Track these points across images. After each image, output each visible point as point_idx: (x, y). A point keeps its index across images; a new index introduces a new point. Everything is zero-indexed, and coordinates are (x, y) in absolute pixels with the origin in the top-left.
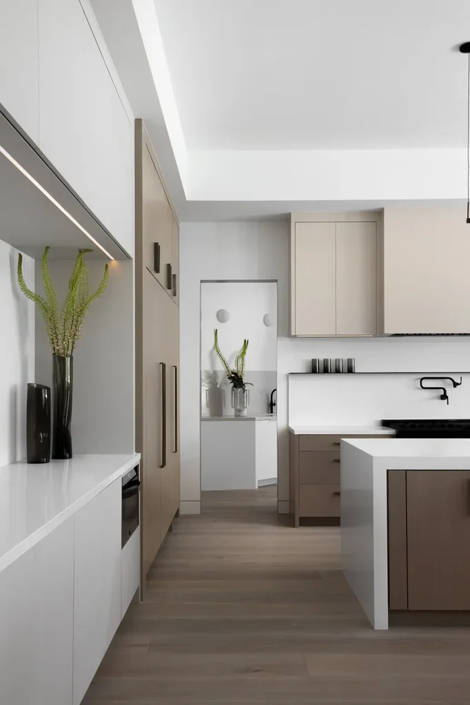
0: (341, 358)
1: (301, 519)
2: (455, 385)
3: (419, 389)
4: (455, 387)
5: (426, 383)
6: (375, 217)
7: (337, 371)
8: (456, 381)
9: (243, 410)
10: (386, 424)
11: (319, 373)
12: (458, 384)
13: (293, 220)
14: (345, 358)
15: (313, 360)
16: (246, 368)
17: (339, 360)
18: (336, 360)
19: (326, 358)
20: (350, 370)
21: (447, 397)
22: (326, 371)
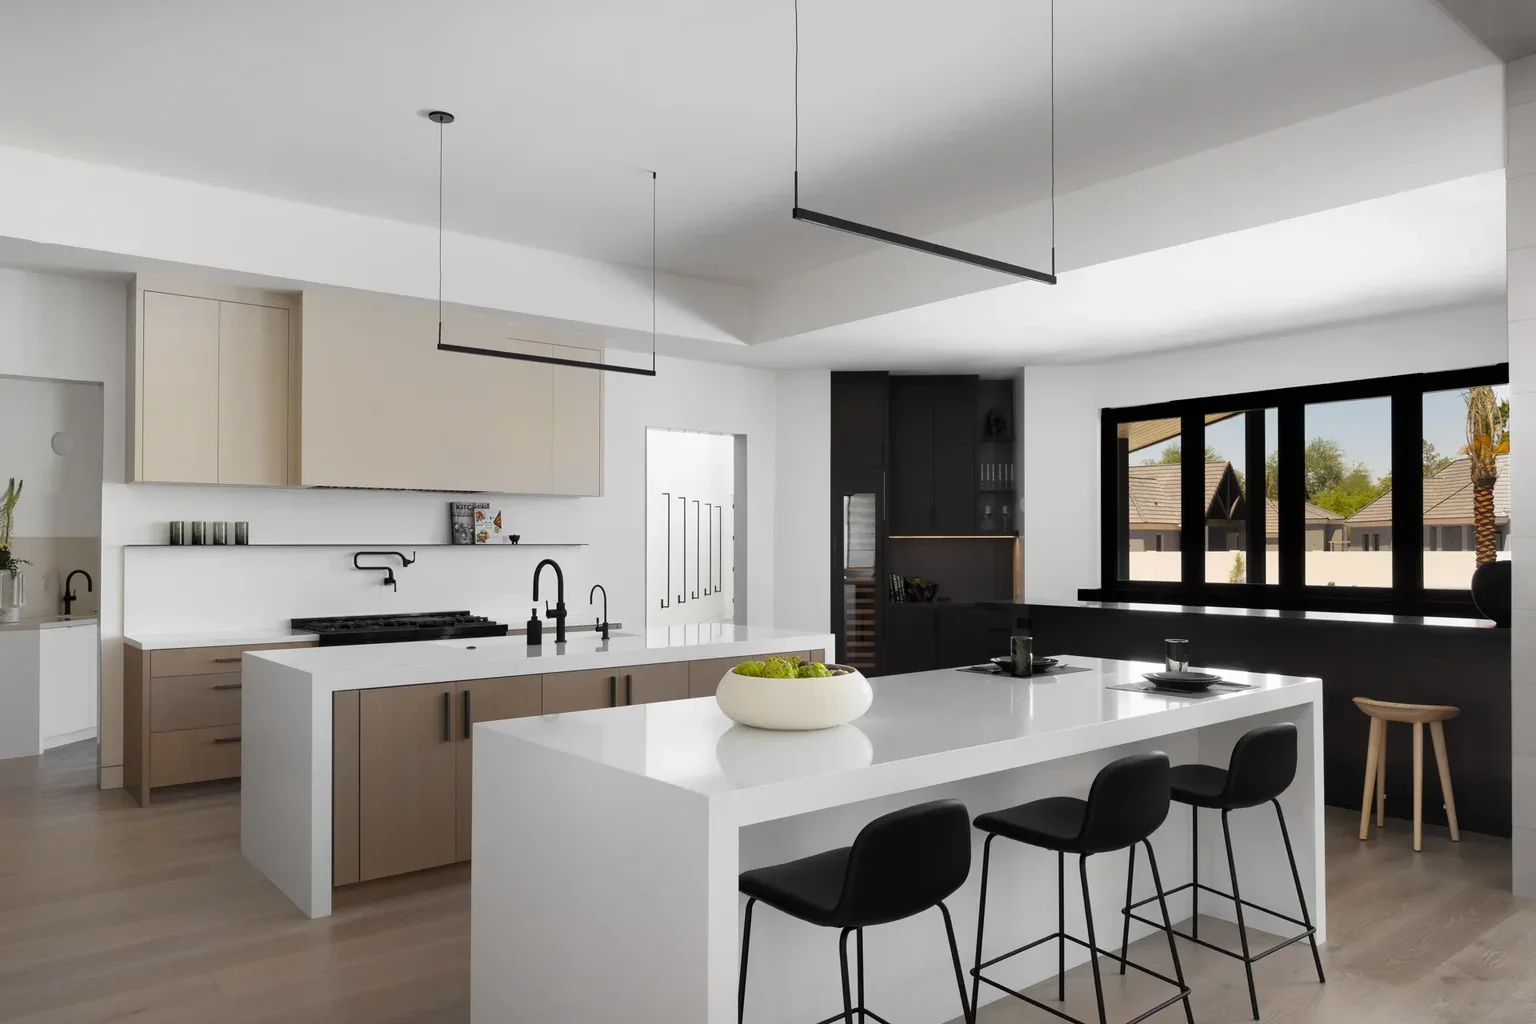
0: (224, 521)
1: (154, 791)
2: (406, 563)
3: (352, 569)
4: (405, 565)
5: (363, 561)
6: (288, 303)
7: (217, 542)
8: (407, 558)
9: (10, 611)
10: (299, 625)
11: (183, 544)
12: (409, 562)
13: (140, 285)
14: (232, 520)
15: (171, 523)
16: (15, 532)
17: (220, 524)
18: (215, 524)
19: (196, 520)
20: (241, 541)
21: (394, 582)
22: (196, 541)
